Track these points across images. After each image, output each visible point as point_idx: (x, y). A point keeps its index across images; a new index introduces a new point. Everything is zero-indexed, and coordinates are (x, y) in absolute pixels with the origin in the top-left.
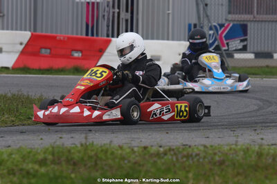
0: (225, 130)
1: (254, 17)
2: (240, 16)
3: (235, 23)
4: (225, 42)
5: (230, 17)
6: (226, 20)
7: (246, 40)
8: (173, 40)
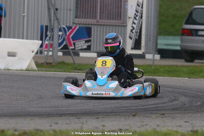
2: (85, 20)
3: (81, 26)
4: (72, 42)
5: (77, 20)
7: (90, 41)
8: (27, 39)
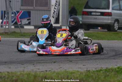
0: (19, 64)
1: (34, 8)
2: (27, 7)
3: (25, 11)
4: (20, 20)
5: (22, 8)
6: (20, 9)
7: (30, 19)
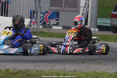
1: (63, 9)
3: (53, 11)
4: (48, 20)
5: (51, 8)
6: (49, 9)
